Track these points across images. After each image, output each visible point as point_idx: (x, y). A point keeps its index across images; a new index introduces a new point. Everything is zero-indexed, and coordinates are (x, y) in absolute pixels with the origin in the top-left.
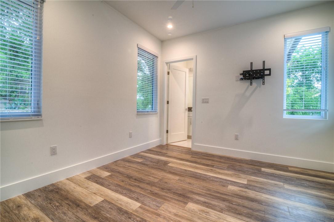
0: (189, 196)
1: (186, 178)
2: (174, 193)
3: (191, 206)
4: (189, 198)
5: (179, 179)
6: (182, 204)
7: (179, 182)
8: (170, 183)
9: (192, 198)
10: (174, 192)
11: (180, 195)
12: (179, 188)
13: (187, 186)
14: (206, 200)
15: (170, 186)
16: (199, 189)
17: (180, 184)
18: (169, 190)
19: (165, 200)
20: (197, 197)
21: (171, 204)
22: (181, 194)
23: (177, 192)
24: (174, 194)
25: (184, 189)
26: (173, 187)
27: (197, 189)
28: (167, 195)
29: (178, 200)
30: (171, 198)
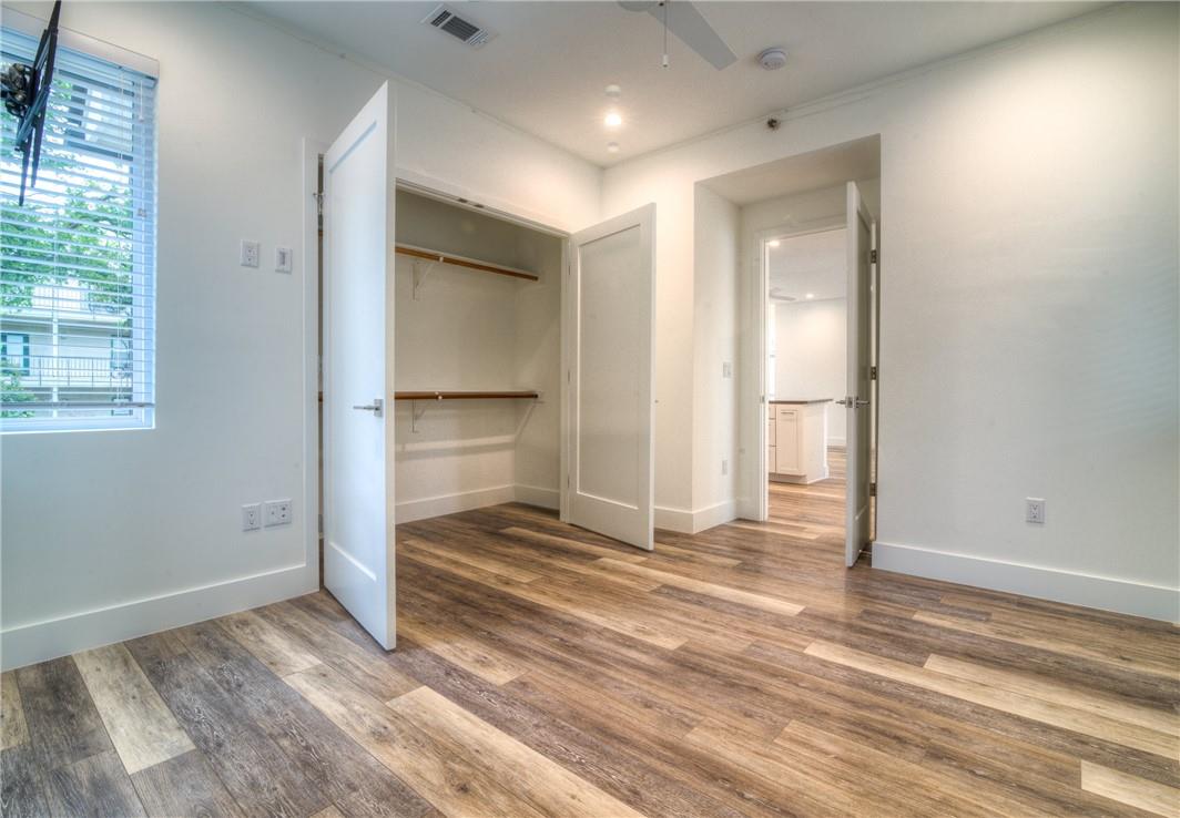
0: (668, 665)
1: (653, 731)
2: (713, 674)
3: (670, 644)
4: (670, 660)
5: (689, 727)
6: (693, 648)
7: (688, 713)
8: (729, 712)
9: (662, 659)
10: (714, 676)
11: (695, 668)
12: (693, 688)
13: (663, 694)
14: (624, 651)
15: (730, 700)
16: (622, 682)
17: (685, 702)
18: (733, 685)
19: (738, 659)
20: (644, 659)
21: (721, 650)
22: (693, 669)
23: (702, 677)
24: (715, 671)
25: (678, 684)
26: (716, 694)
27: (631, 682)
28: (738, 670)
29: (704, 656)
30: (724, 663)
